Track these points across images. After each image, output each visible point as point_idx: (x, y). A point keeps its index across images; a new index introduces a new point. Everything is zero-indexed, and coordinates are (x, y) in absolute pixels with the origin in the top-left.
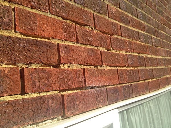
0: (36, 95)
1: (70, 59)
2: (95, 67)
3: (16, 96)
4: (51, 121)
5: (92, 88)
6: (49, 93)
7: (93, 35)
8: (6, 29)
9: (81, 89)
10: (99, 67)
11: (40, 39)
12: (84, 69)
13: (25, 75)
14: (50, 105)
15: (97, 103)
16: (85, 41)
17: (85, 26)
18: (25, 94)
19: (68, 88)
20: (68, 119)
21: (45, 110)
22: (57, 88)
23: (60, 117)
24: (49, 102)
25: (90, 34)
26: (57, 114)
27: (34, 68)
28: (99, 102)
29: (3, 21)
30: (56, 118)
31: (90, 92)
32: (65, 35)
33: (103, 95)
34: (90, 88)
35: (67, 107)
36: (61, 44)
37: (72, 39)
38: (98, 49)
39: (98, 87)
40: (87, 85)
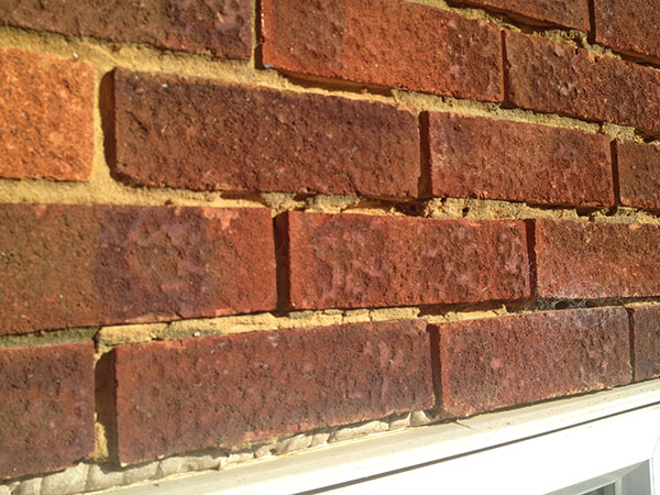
0: (331, 319)
1: (473, 179)
2: (580, 215)
3: (258, 318)
4: (385, 425)
5: (563, 305)
6: (379, 316)
7: (581, 70)
8: (228, 58)
9: (514, 305)
10: (599, 216)
11: (354, 97)
12: (530, 224)
13: (292, 239)
14: (383, 364)
15: (582, 369)
16: (544, 96)
17: (547, 33)
18: (292, 314)
19: (457, 301)
20: (452, 424)
21: (361, 379)
22: (411, 298)
23: (422, 415)
24: (377, 351)
25: (567, 65)
26: (409, 399)
27: (326, 211)
28: (592, 365)
29: (217, 25)
30: (403, 416)
31: (553, 322)
32: (457, 76)
33: (612, 337)
34: (554, 304)
35: (452, 377)
36: (434, 114)
37: (483, 90)
38: (600, 131)
39: (590, 304)
40: (543, 294)
